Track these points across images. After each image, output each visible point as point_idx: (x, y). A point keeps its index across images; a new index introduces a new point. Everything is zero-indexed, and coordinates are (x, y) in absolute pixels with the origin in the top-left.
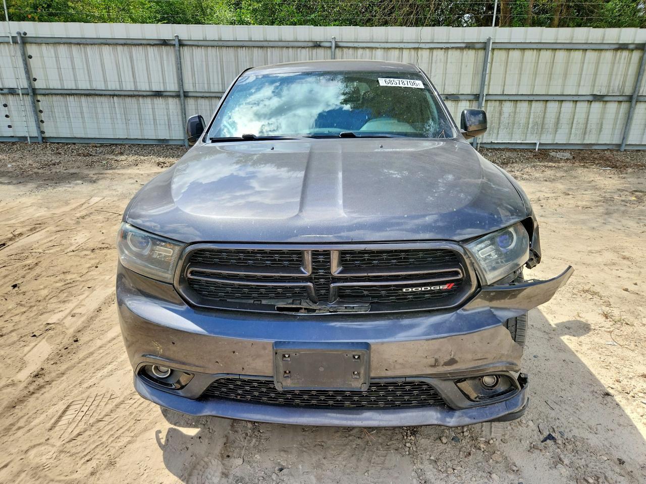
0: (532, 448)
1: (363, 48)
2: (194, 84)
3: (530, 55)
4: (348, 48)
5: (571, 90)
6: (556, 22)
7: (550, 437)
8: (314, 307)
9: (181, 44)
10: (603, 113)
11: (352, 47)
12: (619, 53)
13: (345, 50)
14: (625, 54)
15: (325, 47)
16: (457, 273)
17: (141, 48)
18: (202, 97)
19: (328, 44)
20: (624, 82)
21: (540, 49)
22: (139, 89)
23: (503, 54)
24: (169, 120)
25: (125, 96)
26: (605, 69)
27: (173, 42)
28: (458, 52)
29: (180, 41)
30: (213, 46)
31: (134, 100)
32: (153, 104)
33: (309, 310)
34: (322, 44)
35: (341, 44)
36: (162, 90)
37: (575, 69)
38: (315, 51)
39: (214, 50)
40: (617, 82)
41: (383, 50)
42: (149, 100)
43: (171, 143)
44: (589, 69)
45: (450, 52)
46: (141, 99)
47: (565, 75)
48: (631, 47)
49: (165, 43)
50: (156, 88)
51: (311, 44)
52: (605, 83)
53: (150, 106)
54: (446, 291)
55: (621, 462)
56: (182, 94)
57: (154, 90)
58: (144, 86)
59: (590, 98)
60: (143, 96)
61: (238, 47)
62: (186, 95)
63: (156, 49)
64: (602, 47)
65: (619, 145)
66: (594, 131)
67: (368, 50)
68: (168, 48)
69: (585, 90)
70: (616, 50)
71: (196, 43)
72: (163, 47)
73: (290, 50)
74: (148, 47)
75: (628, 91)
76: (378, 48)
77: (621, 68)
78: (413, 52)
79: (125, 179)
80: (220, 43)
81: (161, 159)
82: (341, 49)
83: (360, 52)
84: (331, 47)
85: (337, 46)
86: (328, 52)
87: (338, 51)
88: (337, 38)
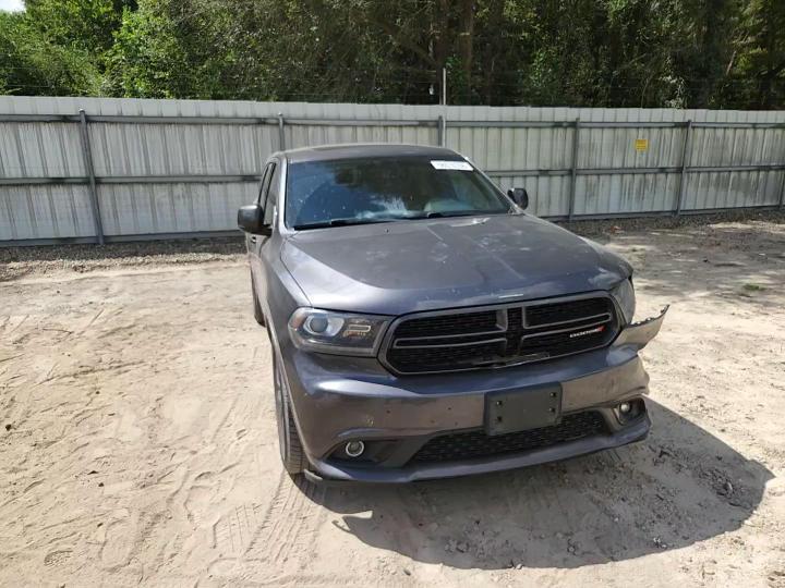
0: (656, 463)
1: (314, 125)
2: (108, 168)
3: (480, 133)
4: (298, 125)
5: (519, 166)
6: (489, 100)
7: (662, 453)
8: (505, 360)
9: (89, 120)
10: (550, 186)
11: (302, 125)
12: (555, 130)
13: (294, 127)
14: (561, 131)
15: (271, 124)
16: (607, 317)
17: (30, 125)
18: (120, 183)
19: (274, 121)
20: (564, 156)
21: (488, 127)
22: (29, 175)
23: (455, 131)
24: (74, 213)
25: (8, 185)
26: (546, 144)
27: (78, 119)
28: (412, 129)
29: (86, 116)
30: (131, 123)
31: (22, 191)
32: (50, 195)
33: (498, 364)
34: (268, 121)
35: (289, 121)
36: (63, 176)
37: (520, 144)
38: (259, 129)
39: (133, 127)
40: (557, 158)
42: (44, 190)
43: (78, 242)
44: (532, 146)
45: (404, 130)
46: (32, 189)
47: (513, 151)
48: (565, 125)
49: (65, 119)
50: (53, 173)
51: (254, 121)
52: (548, 158)
53: (46, 196)
54: (599, 333)
55: (720, 459)
56: (92, 180)
57: (51, 175)
58: (36, 172)
59: (537, 173)
60: (35, 185)
61: (164, 123)
62: (98, 181)
63: (52, 127)
64: (541, 125)
65: (567, 217)
66: (544, 205)
67: (319, 127)
68: (70, 125)
69: (532, 166)
70: (553, 127)
71: (108, 119)
72: (63, 124)
73: (230, 127)
74: (42, 125)
75: (568, 165)
76: (329, 126)
77: (559, 144)
78: (367, 130)
79: (39, 291)
80: (142, 120)
81: (77, 263)
82: (288, 127)
83: (311, 129)
84: (278, 124)
85: (285, 124)
86: (275, 129)
87: (287, 129)
88: (285, 115)
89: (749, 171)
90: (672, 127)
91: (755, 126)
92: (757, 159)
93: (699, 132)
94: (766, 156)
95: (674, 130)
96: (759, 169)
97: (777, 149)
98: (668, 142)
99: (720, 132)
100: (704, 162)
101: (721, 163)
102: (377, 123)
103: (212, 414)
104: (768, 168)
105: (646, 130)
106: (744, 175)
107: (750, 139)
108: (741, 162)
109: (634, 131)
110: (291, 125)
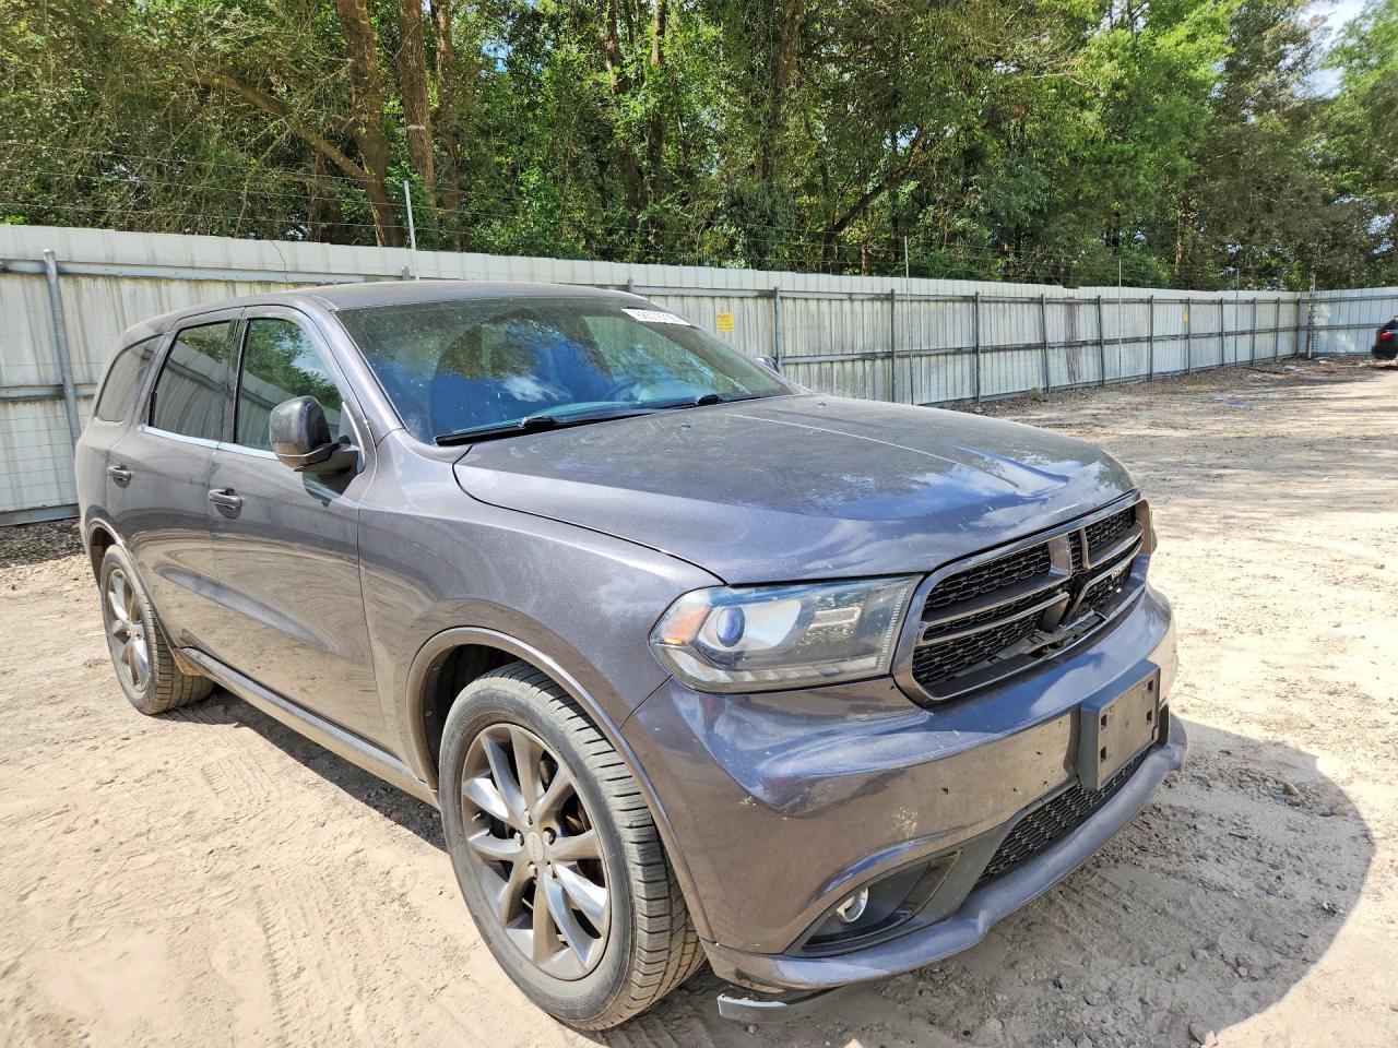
1: (135, 278)
4: (94, 276)
11: (103, 276)
13: (84, 282)
15: (22, 274)
19: (33, 267)
34: (13, 267)
35: (70, 268)
41: (186, 285)
67: (146, 283)
76: (172, 280)
78: (257, 289)
82: (70, 280)
83: (127, 287)
84: (43, 274)
85: (61, 273)
86: (38, 286)
87: (67, 287)
88: (61, 256)
89: (853, 361)
90: (756, 297)
91: (851, 297)
92: (859, 343)
93: (789, 304)
94: (869, 339)
95: (760, 301)
96: (864, 358)
97: (879, 329)
98: (753, 318)
99: (813, 305)
100: (801, 350)
101: (820, 350)
102: (279, 277)
103: (220, 960)
104: (873, 357)
105: (724, 301)
106: (848, 365)
107: (849, 316)
108: (842, 349)
109: (707, 303)
110: (74, 275)
